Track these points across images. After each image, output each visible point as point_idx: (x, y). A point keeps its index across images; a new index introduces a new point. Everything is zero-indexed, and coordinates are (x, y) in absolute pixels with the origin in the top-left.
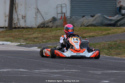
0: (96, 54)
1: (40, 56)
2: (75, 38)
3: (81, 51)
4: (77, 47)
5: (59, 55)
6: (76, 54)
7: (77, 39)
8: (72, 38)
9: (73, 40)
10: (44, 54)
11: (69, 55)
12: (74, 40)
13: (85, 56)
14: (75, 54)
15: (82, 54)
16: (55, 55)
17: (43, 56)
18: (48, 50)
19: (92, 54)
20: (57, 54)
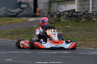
0: (73, 45)
1: (17, 48)
2: (53, 31)
3: (59, 43)
4: (56, 38)
5: (39, 46)
6: (56, 45)
7: (55, 31)
8: (50, 30)
9: (50, 32)
10: (21, 46)
11: (49, 47)
12: (52, 32)
13: (63, 47)
14: (54, 45)
15: (61, 46)
16: (35, 47)
17: (19, 47)
18: (26, 42)
19: (70, 45)
20: (36, 45)
